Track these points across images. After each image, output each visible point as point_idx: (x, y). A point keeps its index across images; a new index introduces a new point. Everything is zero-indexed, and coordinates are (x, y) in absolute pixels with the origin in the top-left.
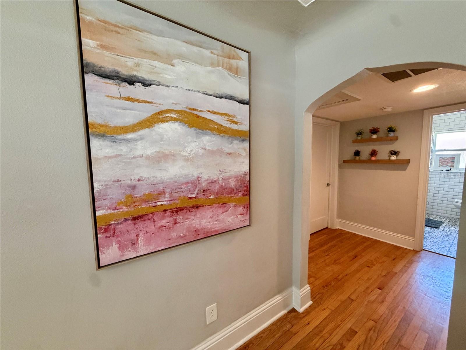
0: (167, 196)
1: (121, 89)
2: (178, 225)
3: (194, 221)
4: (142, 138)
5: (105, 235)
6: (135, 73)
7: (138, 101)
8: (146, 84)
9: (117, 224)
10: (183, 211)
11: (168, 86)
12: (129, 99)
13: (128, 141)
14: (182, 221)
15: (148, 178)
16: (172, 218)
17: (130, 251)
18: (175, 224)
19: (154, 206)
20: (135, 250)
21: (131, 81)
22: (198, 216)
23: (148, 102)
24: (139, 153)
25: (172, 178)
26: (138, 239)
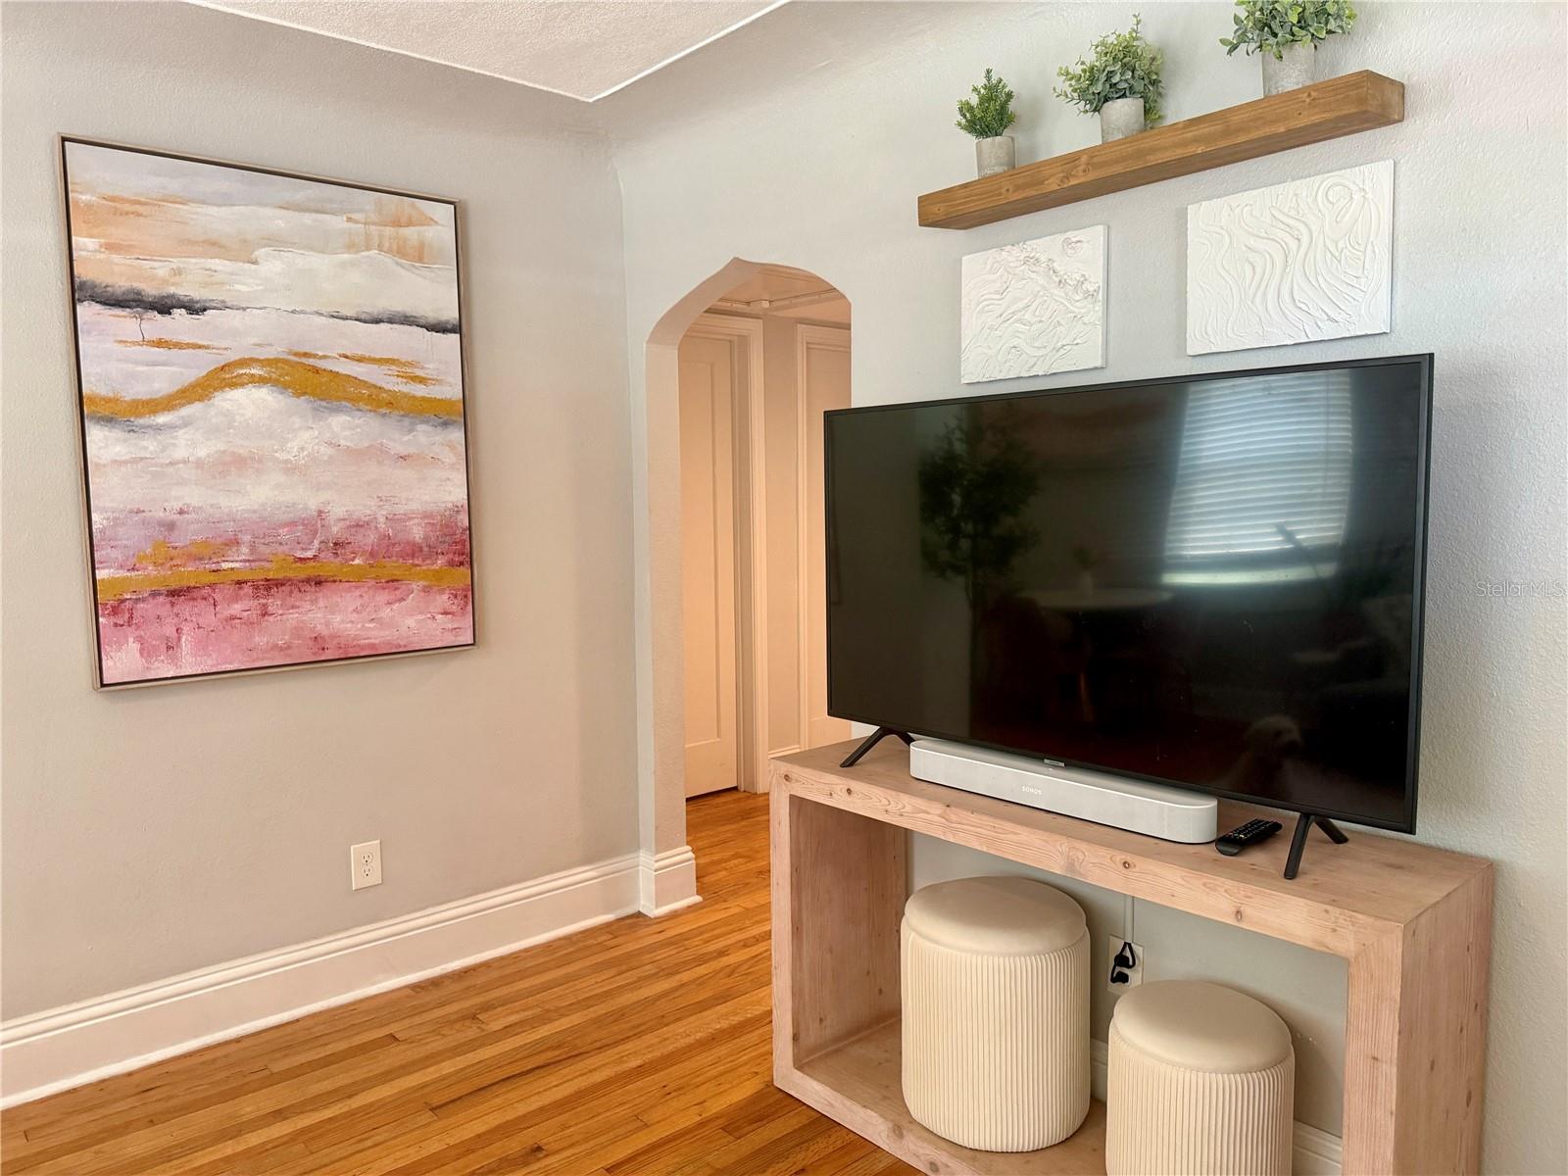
0: (245, 550)
1: (145, 325)
2: (271, 619)
3: (310, 615)
4: (186, 423)
5: (113, 620)
6: (172, 290)
7: (179, 346)
8: (194, 308)
9: (137, 600)
10: (283, 588)
11: (244, 309)
12: (160, 343)
13: (158, 429)
14: (280, 612)
15: (201, 508)
16: (256, 602)
17: (163, 661)
18: (264, 615)
19: (214, 571)
20: (175, 661)
21: (164, 307)
22: (321, 604)
23: (200, 347)
24: (180, 453)
25: (255, 512)
26: (179, 639)
